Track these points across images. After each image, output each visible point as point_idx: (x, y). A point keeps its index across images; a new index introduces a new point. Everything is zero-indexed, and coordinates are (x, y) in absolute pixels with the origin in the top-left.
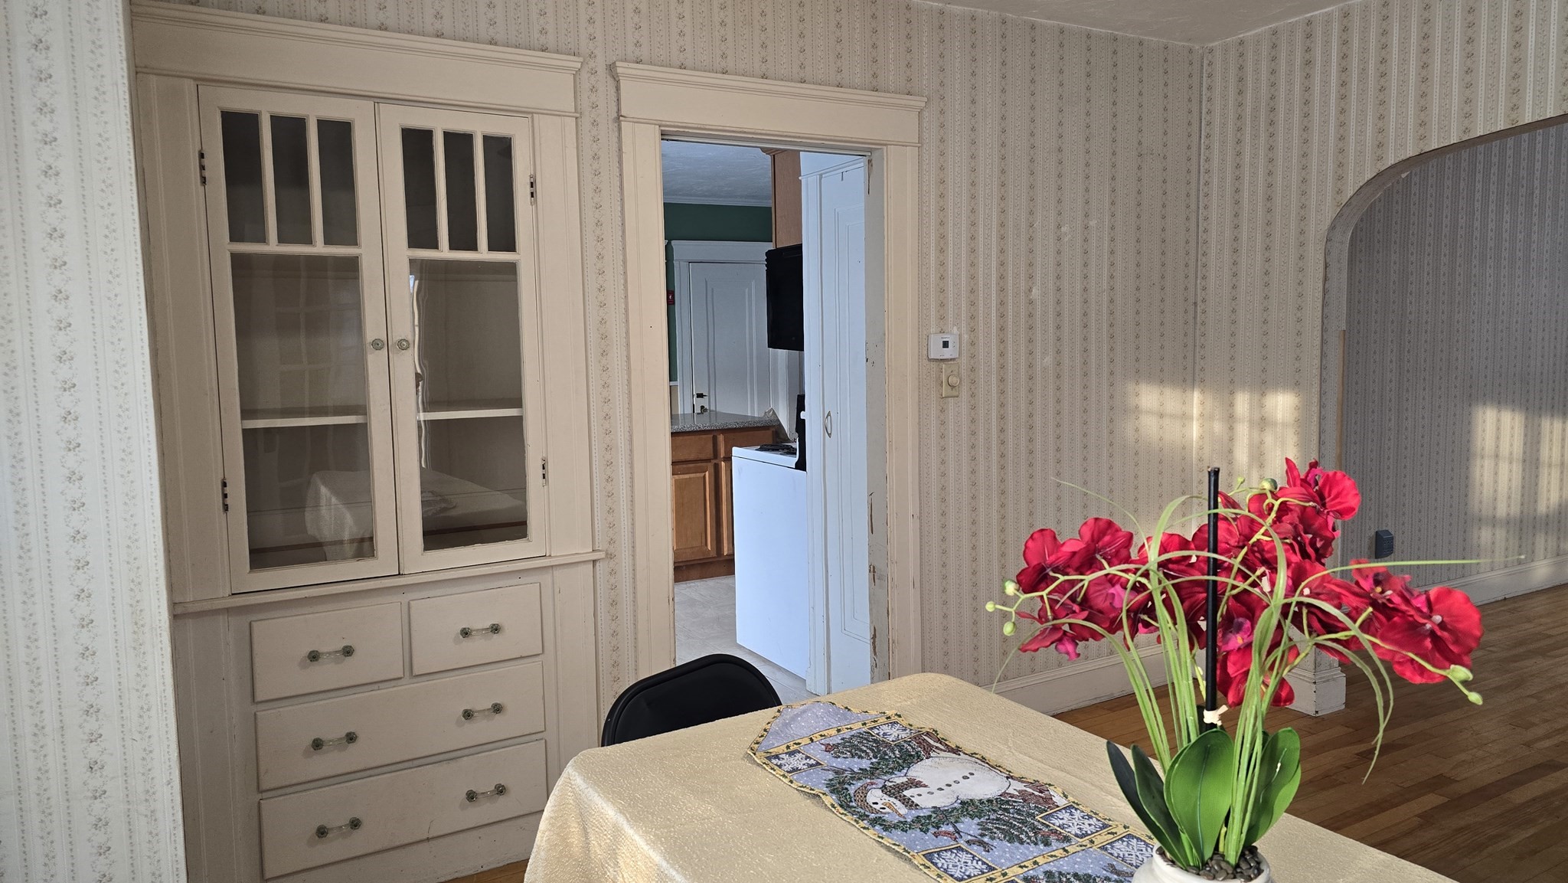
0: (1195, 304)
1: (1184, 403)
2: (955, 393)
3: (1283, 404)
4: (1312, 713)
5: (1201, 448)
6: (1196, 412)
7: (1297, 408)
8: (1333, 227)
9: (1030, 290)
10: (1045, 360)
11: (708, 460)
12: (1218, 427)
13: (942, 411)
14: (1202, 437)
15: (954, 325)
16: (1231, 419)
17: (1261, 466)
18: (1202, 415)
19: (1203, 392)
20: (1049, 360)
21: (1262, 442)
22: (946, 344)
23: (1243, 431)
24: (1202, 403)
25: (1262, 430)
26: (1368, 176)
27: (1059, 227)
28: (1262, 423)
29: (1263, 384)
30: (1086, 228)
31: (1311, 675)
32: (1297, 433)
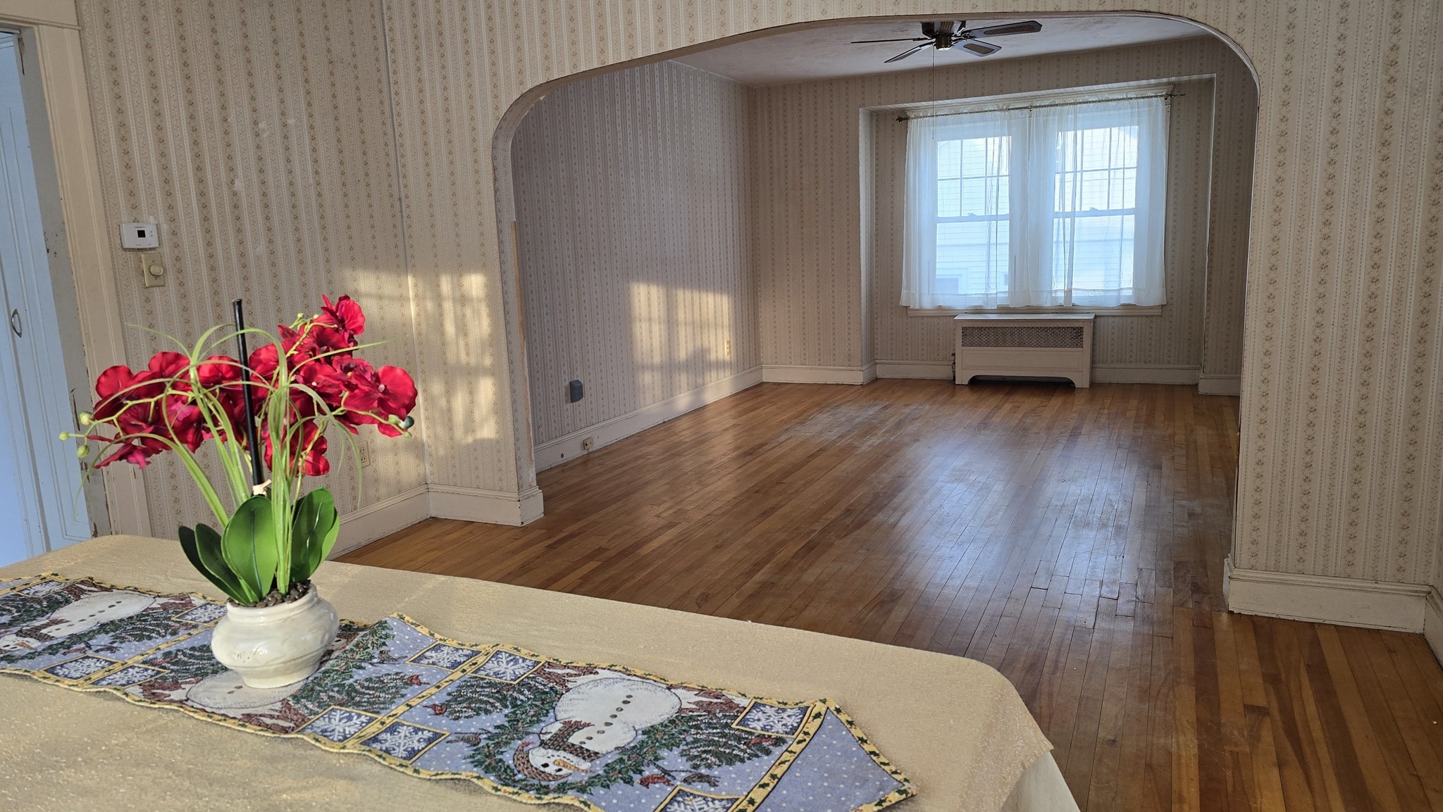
0: (400, 199)
1: (400, 286)
2: (159, 282)
3: (475, 283)
4: (519, 525)
5: (419, 324)
6: (411, 294)
7: (486, 286)
8: (496, 138)
9: (232, 182)
10: (258, 249)
12: (430, 305)
13: (147, 300)
14: (418, 315)
15: (149, 214)
16: (438, 298)
17: (466, 335)
18: (416, 296)
19: (414, 276)
20: (262, 249)
21: (464, 316)
22: (141, 234)
23: (448, 306)
24: (416, 285)
25: (463, 305)
26: (516, 97)
27: (256, 123)
28: (463, 300)
29: (460, 268)
30: (285, 125)
31: (515, 495)
32: (488, 306)
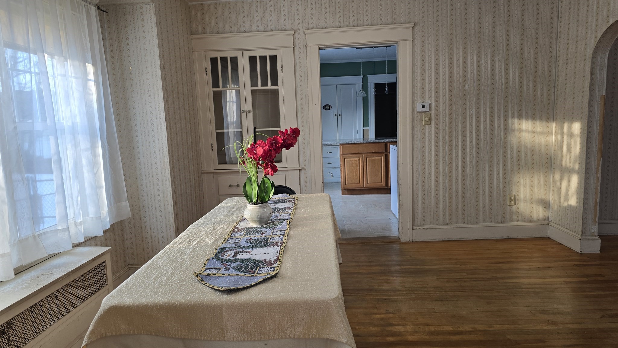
1: (548, 127)
2: (428, 123)
3: (577, 127)
4: (579, 252)
5: (555, 146)
6: (554, 131)
7: (581, 128)
8: (595, 52)
9: (464, 86)
10: (472, 111)
11: (383, 153)
12: (559, 137)
13: (423, 129)
14: (555, 141)
16: (562, 134)
17: (570, 152)
18: (556, 132)
19: (556, 123)
20: (474, 111)
21: (571, 143)
22: (423, 107)
23: (565, 137)
24: (556, 127)
25: (571, 138)
26: (605, 29)
27: (479, 62)
28: (571, 135)
29: (572, 120)
30: (493, 60)
31: (580, 236)
32: (581, 139)
